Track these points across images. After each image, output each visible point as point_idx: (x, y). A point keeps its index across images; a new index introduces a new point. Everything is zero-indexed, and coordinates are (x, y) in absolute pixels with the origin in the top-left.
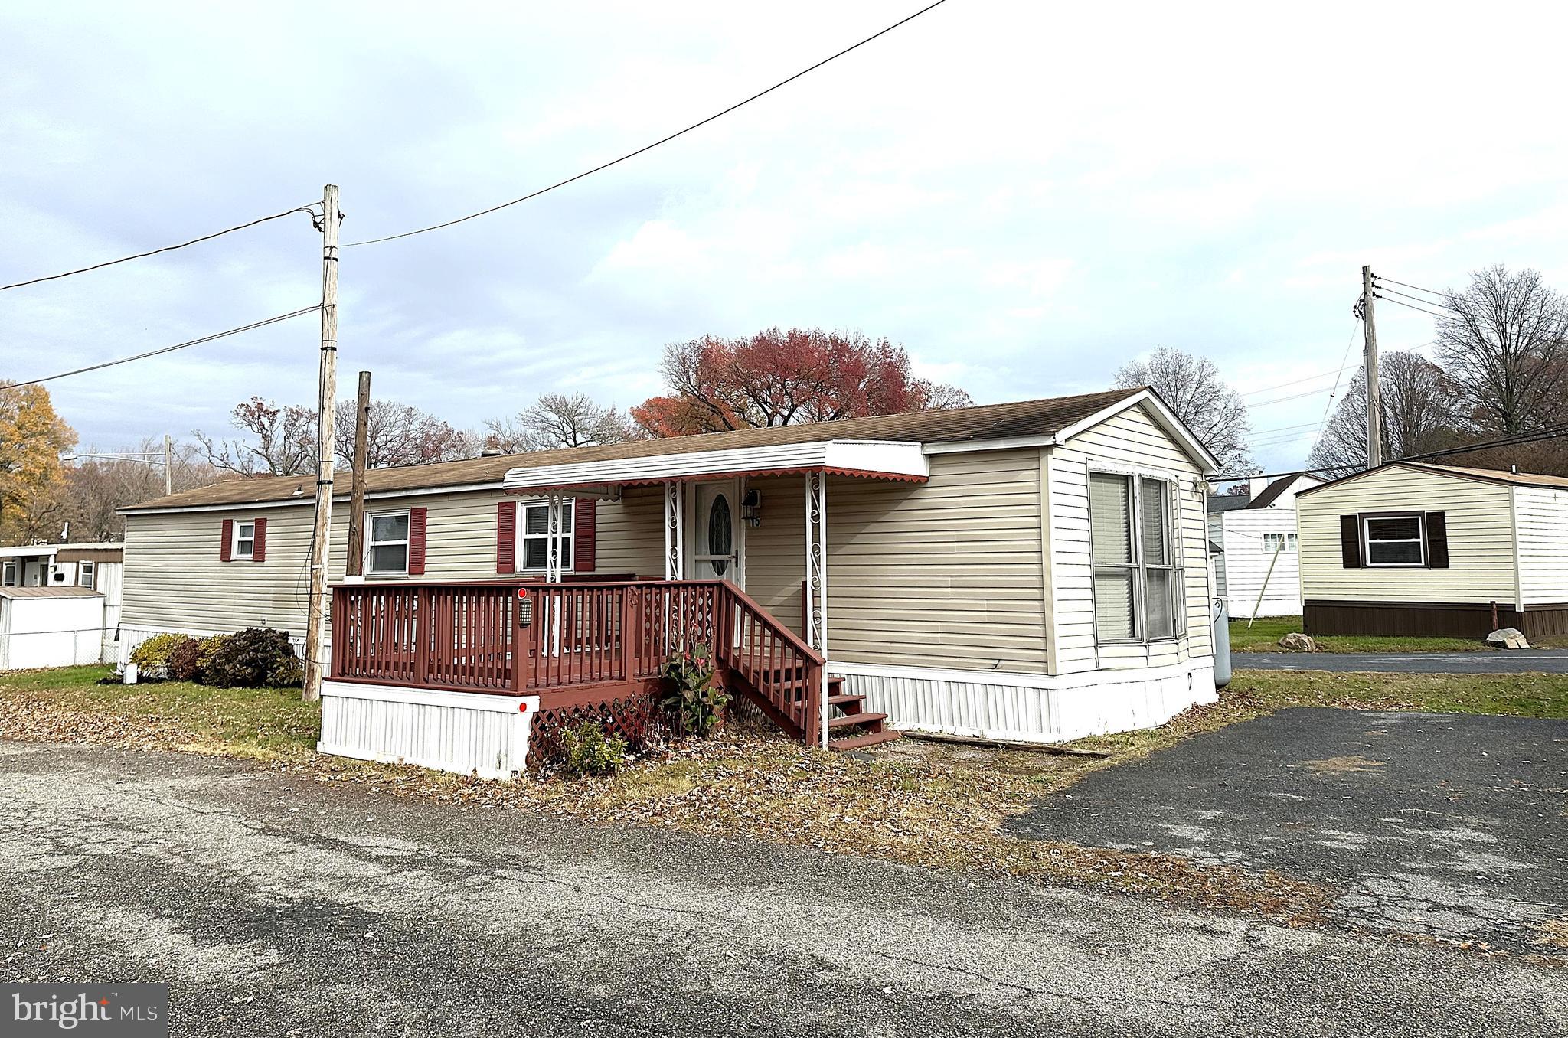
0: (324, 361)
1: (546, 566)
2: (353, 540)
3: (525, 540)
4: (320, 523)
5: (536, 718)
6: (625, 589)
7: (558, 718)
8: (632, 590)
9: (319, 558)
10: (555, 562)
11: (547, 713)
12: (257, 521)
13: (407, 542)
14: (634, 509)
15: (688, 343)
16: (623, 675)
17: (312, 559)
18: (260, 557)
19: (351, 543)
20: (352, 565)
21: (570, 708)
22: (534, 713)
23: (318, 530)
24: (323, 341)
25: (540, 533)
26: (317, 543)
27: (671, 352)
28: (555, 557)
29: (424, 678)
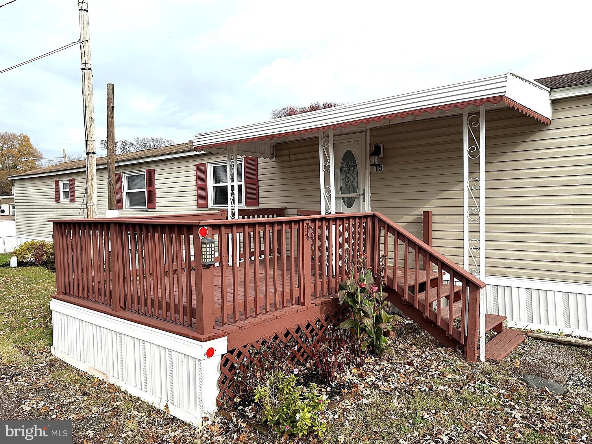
0: (84, 77)
1: (227, 203)
2: (110, 188)
3: (213, 187)
4: (89, 178)
5: (225, 361)
6: (301, 224)
7: (247, 354)
8: (308, 224)
9: (91, 199)
10: (234, 200)
11: (236, 353)
12: (70, 180)
13: (145, 190)
14: (284, 164)
15: (282, 109)
16: (302, 301)
17: (87, 201)
18: (73, 200)
19: (109, 190)
20: (111, 203)
21: (257, 342)
22: (223, 355)
23: (89, 183)
24: (82, 64)
25: (222, 183)
26: (89, 191)
27: (275, 113)
28: (233, 197)
29: (121, 307)
